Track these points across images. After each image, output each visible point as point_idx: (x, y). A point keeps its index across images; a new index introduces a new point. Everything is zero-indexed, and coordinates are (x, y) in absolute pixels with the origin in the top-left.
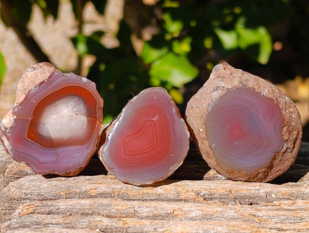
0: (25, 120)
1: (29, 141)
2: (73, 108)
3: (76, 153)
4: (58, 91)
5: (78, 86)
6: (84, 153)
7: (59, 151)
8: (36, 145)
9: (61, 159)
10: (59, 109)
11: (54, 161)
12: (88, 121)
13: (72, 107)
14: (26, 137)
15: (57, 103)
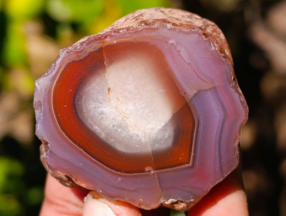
0: (159, 182)
1: (194, 156)
2: (100, 103)
3: (182, 58)
4: (80, 147)
5: (56, 114)
6: (175, 43)
7: (190, 92)
8: (197, 136)
9: (204, 81)
10: (113, 126)
11: (212, 93)
12: (111, 62)
13: (100, 105)
14: (190, 164)
15: (103, 136)
